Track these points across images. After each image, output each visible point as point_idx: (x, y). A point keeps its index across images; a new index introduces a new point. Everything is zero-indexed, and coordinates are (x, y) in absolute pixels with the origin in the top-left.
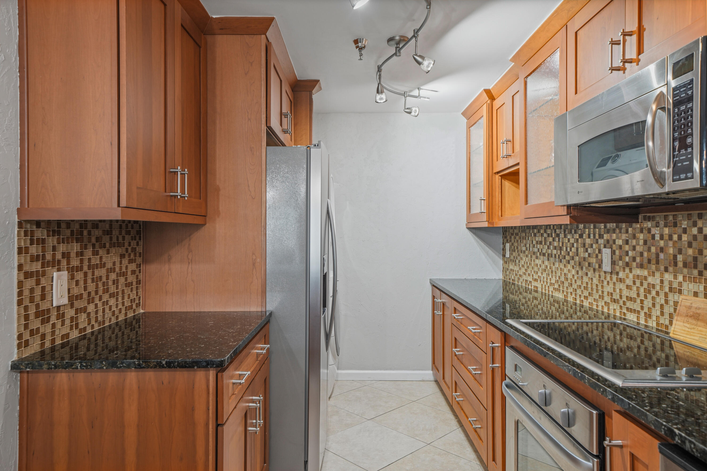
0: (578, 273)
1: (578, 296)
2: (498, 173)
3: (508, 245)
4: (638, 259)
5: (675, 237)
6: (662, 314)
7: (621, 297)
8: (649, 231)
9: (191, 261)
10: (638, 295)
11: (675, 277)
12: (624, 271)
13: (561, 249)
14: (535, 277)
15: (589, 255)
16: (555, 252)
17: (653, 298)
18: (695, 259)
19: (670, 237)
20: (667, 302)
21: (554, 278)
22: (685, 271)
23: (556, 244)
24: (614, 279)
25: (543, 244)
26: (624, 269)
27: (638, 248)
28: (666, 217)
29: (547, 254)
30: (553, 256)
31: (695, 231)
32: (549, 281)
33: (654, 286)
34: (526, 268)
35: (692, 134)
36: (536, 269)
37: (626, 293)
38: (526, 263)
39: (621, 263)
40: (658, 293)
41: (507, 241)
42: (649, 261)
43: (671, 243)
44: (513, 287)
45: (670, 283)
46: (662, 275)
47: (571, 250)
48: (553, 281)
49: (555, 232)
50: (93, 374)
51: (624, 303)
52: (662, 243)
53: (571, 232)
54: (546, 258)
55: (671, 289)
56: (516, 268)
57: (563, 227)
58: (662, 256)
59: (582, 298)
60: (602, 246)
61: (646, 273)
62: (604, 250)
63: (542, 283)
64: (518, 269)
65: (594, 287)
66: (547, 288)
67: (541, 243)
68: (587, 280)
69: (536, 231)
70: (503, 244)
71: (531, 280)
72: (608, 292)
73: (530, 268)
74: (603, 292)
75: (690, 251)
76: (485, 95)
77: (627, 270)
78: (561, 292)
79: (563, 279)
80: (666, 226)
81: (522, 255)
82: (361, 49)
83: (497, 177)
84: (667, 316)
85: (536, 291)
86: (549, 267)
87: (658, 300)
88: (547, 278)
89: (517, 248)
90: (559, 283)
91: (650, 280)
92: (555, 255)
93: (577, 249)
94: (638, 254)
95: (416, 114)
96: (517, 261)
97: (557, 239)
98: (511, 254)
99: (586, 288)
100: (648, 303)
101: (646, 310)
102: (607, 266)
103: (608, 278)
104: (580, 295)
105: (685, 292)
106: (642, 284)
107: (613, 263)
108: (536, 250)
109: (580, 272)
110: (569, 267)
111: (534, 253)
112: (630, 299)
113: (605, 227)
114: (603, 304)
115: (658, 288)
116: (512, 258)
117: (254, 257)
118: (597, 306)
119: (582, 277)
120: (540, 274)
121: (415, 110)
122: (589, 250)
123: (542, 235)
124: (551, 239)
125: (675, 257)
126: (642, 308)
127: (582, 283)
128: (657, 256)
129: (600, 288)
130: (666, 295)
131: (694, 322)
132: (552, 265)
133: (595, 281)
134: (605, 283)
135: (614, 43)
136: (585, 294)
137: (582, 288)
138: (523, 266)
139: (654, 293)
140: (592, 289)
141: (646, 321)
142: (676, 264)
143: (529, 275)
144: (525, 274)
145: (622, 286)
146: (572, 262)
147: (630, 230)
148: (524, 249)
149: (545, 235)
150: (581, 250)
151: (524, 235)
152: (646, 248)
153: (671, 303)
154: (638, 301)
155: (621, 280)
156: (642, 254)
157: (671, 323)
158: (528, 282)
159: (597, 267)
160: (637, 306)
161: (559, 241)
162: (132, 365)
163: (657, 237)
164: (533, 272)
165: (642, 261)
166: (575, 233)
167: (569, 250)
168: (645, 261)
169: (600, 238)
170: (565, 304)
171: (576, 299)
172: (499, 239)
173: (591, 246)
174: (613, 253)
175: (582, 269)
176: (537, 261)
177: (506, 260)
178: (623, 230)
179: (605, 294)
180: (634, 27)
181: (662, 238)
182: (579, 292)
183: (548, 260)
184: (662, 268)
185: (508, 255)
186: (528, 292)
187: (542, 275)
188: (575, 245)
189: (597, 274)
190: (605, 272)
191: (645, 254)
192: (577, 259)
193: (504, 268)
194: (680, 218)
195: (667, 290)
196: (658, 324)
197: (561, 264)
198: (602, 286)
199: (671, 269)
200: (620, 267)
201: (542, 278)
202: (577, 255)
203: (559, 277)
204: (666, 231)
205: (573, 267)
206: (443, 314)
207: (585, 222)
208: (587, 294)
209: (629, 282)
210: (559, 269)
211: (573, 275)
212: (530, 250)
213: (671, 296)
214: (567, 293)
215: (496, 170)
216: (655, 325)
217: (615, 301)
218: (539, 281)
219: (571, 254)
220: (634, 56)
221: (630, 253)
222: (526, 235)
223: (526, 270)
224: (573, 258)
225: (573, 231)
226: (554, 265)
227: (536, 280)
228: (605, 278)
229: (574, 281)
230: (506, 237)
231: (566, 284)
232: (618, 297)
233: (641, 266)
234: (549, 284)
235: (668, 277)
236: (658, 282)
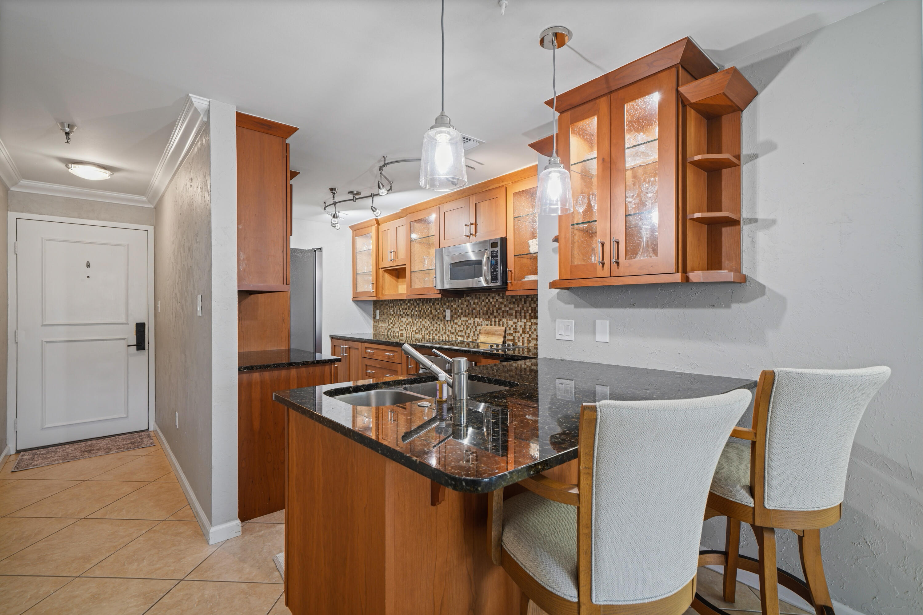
0: (431, 323)
1: (431, 334)
2: (382, 268)
3: (378, 312)
4: (464, 314)
5: (480, 303)
6: (474, 335)
7: (455, 331)
8: (469, 301)
9: (241, 319)
10: (464, 329)
11: (480, 319)
12: (457, 319)
13: (420, 311)
14: (401, 328)
15: (438, 313)
16: (416, 313)
17: (470, 329)
18: (487, 311)
19: (478, 303)
20: (476, 330)
21: (415, 327)
22: (484, 316)
23: (416, 309)
24: (452, 323)
25: (408, 309)
26: (457, 318)
27: (464, 309)
28: (476, 295)
29: (410, 315)
30: (415, 315)
31: (487, 301)
32: (411, 329)
33: (471, 324)
34: (394, 323)
35: (498, 268)
36: (402, 324)
37: (458, 329)
38: (394, 321)
39: (455, 316)
40: (472, 327)
41: (378, 309)
42: (469, 314)
43: (478, 306)
44: (382, 336)
45: (478, 322)
46: (474, 319)
47: (427, 311)
48: (415, 329)
49: (416, 302)
50: (273, 372)
51: (457, 334)
52: (474, 306)
53: (427, 302)
54: (410, 317)
55: (478, 325)
56: (386, 325)
57: (422, 300)
58: (474, 311)
59: (434, 335)
60: (446, 309)
61: (467, 319)
62: (447, 311)
63: (406, 331)
64: (387, 325)
65: (441, 328)
66: (410, 333)
67: (406, 309)
68: (437, 326)
69: (402, 302)
70: (374, 311)
71: (398, 330)
72: (449, 330)
73: (398, 324)
74: (446, 330)
75: (485, 309)
76: (375, 221)
77: (459, 319)
78: (420, 334)
79: (421, 327)
80: (476, 299)
81: (390, 317)
82: (334, 194)
83: (381, 271)
84: (476, 335)
85: (403, 336)
86: (411, 322)
87: (472, 330)
88: (410, 328)
89: (387, 313)
90: (419, 329)
91: (469, 322)
92: (416, 315)
93: (431, 311)
94: (464, 311)
95: (338, 228)
96: (387, 321)
97: (418, 306)
98: (381, 316)
99: (436, 330)
100: (468, 332)
101: (467, 335)
102: (448, 317)
103: (449, 323)
104: (433, 334)
105: (483, 325)
106: (465, 324)
107: (452, 316)
108: (402, 313)
109: (433, 323)
110: (426, 320)
111: (400, 315)
112: (460, 331)
113: (447, 299)
114: (446, 336)
115: (472, 325)
116: (382, 319)
117: (284, 316)
118: (443, 337)
119: (434, 324)
120: (405, 326)
121: (338, 226)
122: (438, 311)
123: (407, 304)
124: (413, 307)
125: (480, 311)
126: (465, 334)
127: (434, 328)
128: (472, 311)
129: (444, 328)
130: (476, 327)
131: (488, 335)
132: (414, 320)
133: (442, 325)
134: (447, 326)
135: (466, 225)
136: (435, 333)
137: (434, 330)
138: (391, 323)
139: (471, 327)
140: (440, 330)
141: (467, 339)
142: (480, 314)
143: (397, 328)
144: (393, 327)
145: (456, 326)
146: (428, 318)
147: (460, 301)
148: (392, 313)
149: (409, 304)
150: (433, 311)
151: (393, 305)
152: (467, 308)
153: (478, 330)
154: (464, 332)
155: (455, 324)
156: (465, 311)
157: (478, 338)
158: (396, 332)
159: (443, 318)
160: (463, 334)
161: (419, 307)
162: (300, 364)
163: (472, 303)
164: (399, 326)
165: (465, 314)
166: (430, 303)
167: (425, 311)
168: (467, 314)
169: (444, 305)
170: (423, 340)
171: (430, 336)
172: (371, 308)
173: (440, 309)
174: (452, 311)
175: (434, 320)
176: (403, 319)
177: (376, 321)
178: (457, 301)
179: (447, 331)
180: (474, 222)
181: (474, 304)
182: (432, 332)
183: (411, 318)
184: (474, 316)
185: (378, 317)
186: (396, 338)
187: (407, 326)
188: (430, 309)
189: (443, 322)
190: (447, 321)
191: (467, 311)
192: (431, 316)
193: (374, 326)
194: (481, 296)
195: (476, 325)
196: (472, 340)
197: (420, 319)
198: (446, 328)
199: (478, 316)
200: (455, 318)
201: (407, 328)
202: (431, 314)
203: (419, 326)
204: (476, 301)
205: (428, 320)
206: (349, 355)
207: (447, 297)
208: (437, 333)
209: (459, 324)
210: (419, 322)
211: (428, 325)
212: (397, 313)
213: (478, 327)
214: (424, 334)
215: (380, 267)
216: (471, 340)
217: (452, 333)
218: (404, 330)
219: (427, 313)
220: (474, 233)
221: (460, 311)
222: (394, 305)
223: (394, 325)
224: (428, 316)
225: (428, 302)
226: (415, 320)
227: (402, 330)
228: (447, 324)
229: (429, 327)
230: (376, 307)
231: (424, 329)
232: (454, 331)
233: (465, 316)
234: (411, 331)
235: (477, 319)
236: (473, 322)
